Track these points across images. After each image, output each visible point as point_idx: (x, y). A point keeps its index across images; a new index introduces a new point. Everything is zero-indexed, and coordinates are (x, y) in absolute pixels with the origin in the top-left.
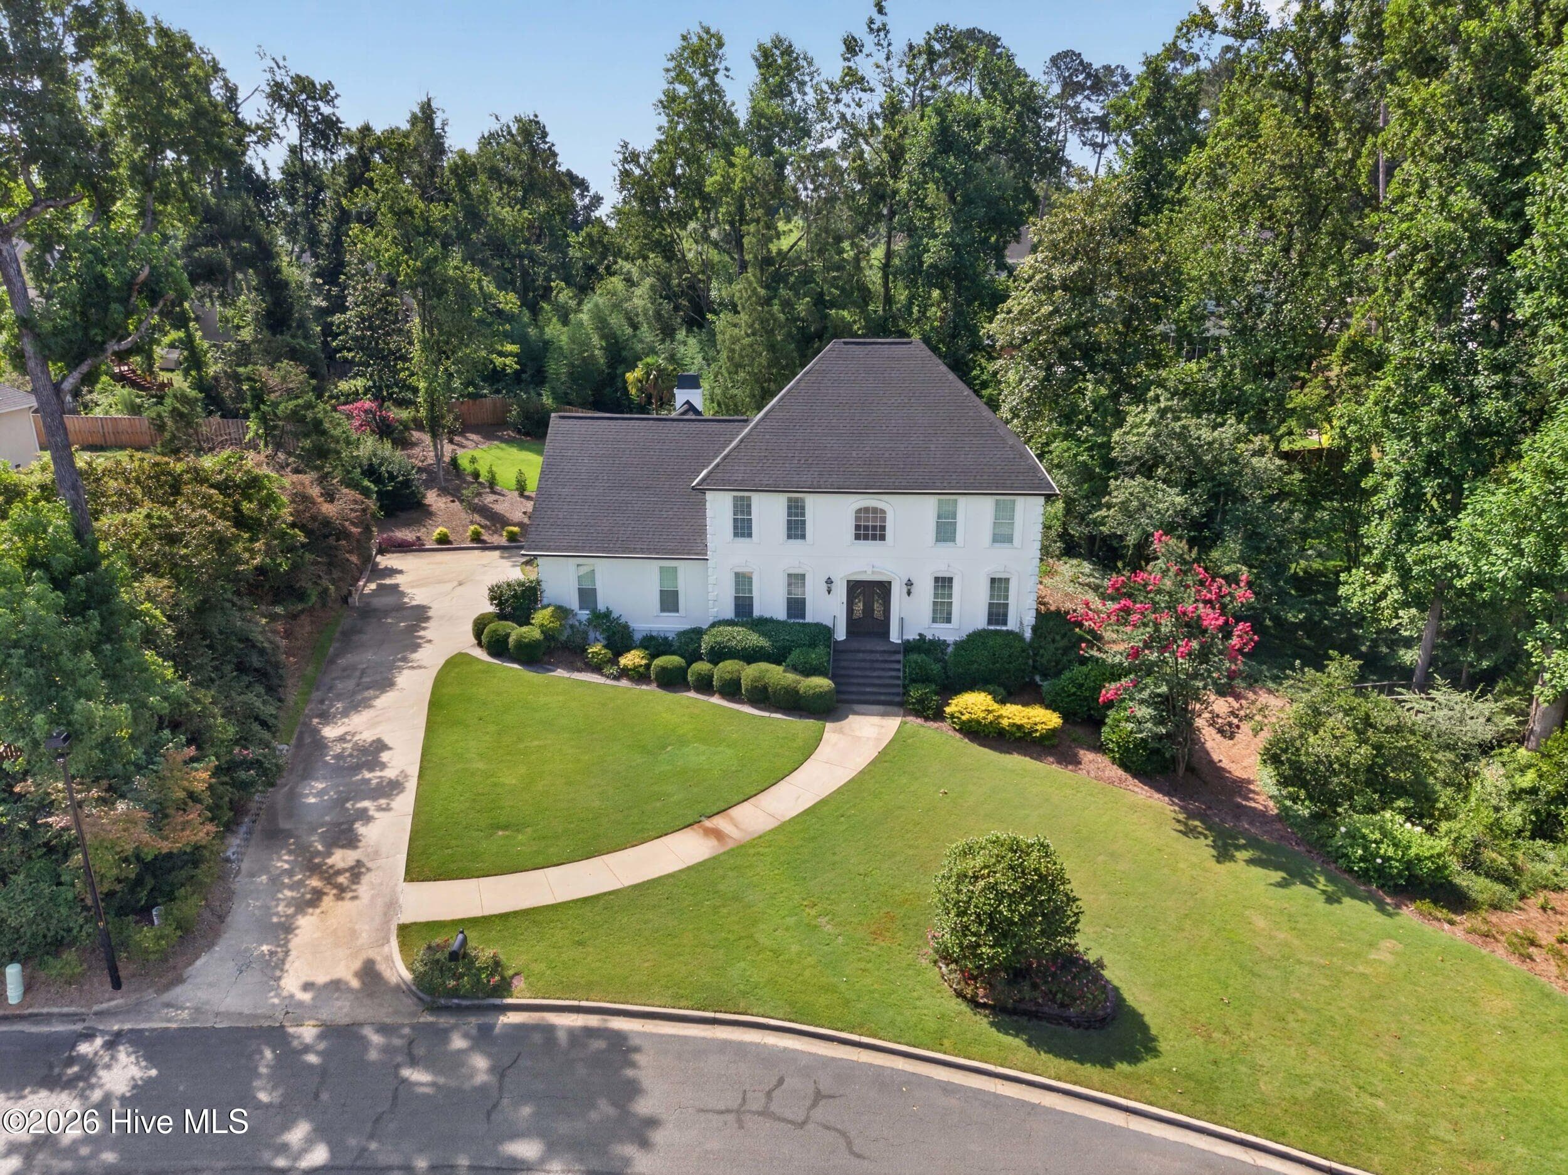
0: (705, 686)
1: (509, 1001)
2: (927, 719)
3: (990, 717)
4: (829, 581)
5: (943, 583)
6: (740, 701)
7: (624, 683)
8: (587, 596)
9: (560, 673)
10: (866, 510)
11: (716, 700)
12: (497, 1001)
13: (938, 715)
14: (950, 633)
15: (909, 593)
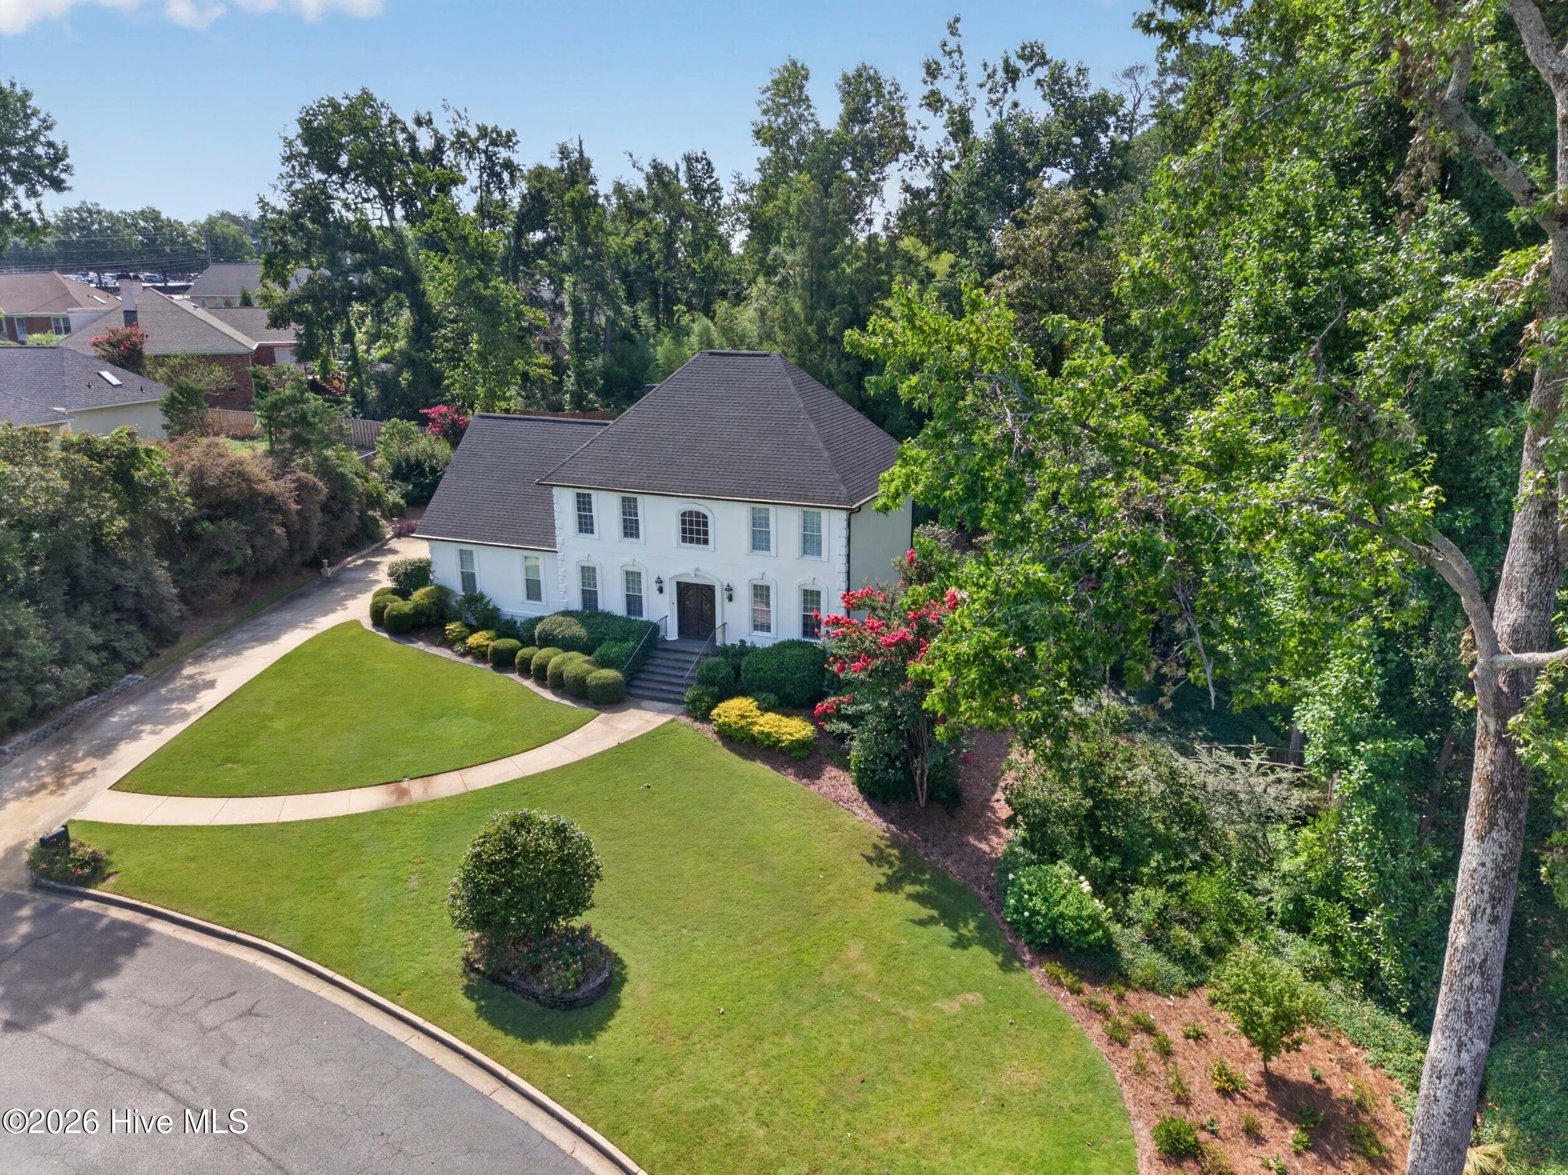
0: (525, 670)
1: (91, 891)
2: (696, 719)
3: (743, 722)
4: (659, 581)
5: (761, 593)
6: (544, 686)
7: (468, 660)
8: (469, 580)
9: (420, 645)
10: (690, 513)
11: (529, 684)
12: (81, 889)
13: (705, 718)
14: (763, 640)
15: (730, 599)
